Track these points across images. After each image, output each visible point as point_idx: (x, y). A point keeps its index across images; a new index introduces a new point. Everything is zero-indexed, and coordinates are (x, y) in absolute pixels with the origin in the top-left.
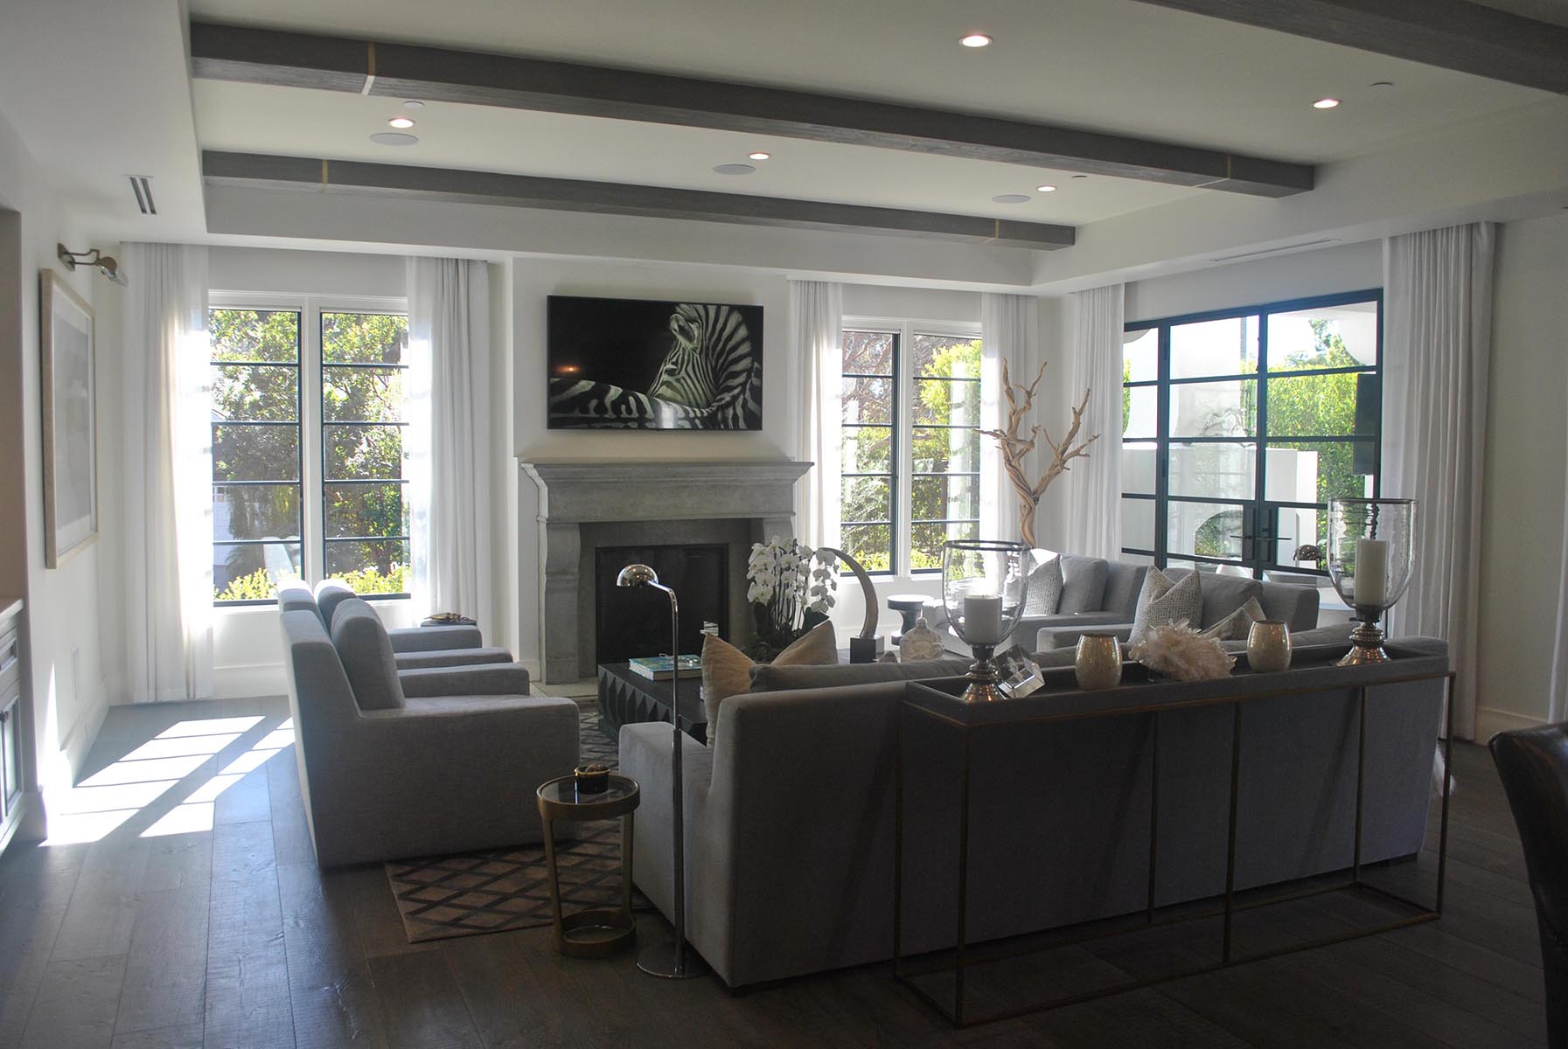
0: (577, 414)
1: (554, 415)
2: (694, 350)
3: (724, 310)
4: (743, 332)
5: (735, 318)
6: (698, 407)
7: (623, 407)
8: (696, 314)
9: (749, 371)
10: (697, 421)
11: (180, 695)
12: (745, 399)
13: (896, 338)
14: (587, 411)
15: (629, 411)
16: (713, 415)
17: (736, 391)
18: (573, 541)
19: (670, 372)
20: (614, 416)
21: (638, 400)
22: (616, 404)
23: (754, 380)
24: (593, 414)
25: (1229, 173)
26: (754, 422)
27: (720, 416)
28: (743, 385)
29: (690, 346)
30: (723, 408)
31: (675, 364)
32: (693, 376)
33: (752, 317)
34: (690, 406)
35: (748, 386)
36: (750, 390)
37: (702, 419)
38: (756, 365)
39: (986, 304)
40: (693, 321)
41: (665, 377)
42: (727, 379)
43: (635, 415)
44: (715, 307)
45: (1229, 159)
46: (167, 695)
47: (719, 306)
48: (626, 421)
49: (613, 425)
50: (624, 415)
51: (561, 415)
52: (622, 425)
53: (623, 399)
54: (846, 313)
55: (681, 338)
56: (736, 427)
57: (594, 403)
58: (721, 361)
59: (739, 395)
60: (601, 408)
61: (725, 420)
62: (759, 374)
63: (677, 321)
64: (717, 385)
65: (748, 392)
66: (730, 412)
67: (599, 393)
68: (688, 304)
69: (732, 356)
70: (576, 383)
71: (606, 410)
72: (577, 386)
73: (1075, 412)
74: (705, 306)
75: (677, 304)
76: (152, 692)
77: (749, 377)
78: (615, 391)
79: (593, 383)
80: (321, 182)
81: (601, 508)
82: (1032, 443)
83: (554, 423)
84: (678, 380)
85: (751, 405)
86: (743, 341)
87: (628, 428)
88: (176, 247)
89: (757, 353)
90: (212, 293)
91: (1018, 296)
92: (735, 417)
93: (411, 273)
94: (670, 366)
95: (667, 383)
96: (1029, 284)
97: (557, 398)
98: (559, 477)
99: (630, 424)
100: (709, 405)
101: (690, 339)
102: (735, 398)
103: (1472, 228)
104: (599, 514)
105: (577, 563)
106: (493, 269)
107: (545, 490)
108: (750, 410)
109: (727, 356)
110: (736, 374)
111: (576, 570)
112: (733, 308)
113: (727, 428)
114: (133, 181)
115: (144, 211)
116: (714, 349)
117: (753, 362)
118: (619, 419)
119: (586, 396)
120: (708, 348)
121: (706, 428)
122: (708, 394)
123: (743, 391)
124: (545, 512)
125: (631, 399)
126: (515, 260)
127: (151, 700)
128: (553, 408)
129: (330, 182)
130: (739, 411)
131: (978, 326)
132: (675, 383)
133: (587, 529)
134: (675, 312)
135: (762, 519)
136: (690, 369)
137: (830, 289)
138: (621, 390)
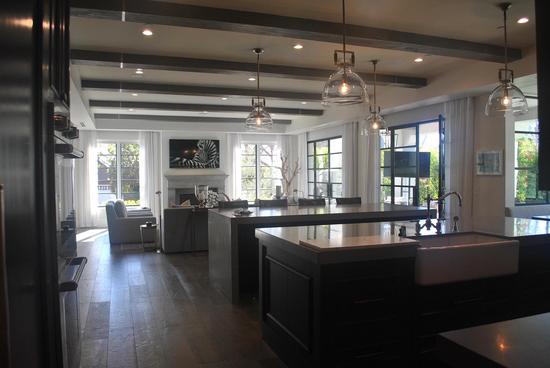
0: (176, 165)
1: (171, 165)
2: (203, 150)
3: (210, 141)
4: (214, 146)
5: (213, 143)
6: (204, 163)
7: (187, 163)
8: (203, 142)
9: (216, 155)
10: (204, 166)
11: (90, 226)
12: (215, 161)
13: (256, 145)
14: (178, 164)
15: (188, 164)
16: (208, 165)
17: (213, 159)
18: (174, 192)
19: (198, 155)
20: (185, 165)
21: (190, 162)
22: (185, 163)
23: (217, 157)
24: (180, 165)
25: (300, 113)
26: (218, 166)
27: (209, 165)
28: (215, 158)
29: (202, 149)
30: (210, 163)
31: (199, 153)
32: (203, 156)
33: (217, 142)
34: (202, 163)
35: (216, 158)
36: (217, 159)
37: (205, 166)
38: (218, 153)
39: (278, 137)
40: (203, 144)
41: (196, 156)
42: (211, 156)
43: (189, 165)
44: (208, 141)
45: (300, 110)
46: (88, 226)
47: (209, 140)
48: (187, 166)
49: (184, 167)
50: (187, 165)
51: (172, 165)
52: (186, 167)
53: (187, 161)
54: (242, 140)
55: (200, 148)
56: (213, 167)
57: (180, 162)
58: (209, 152)
59: (214, 160)
60: (182, 164)
61: (211, 166)
62: (219, 155)
63: (199, 144)
64: (209, 158)
65: (216, 159)
66: (212, 164)
67: (181, 160)
68: (201, 140)
69: (212, 151)
70: (176, 158)
71: (183, 164)
72: (176, 159)
73: (296, 163)
74: (205, 140)
75: (199, 140)
76: (85, 225)
77: (216, 156)
78: (185, 160)
79: (180, 158)
80: (118, 119)
81: (180, 186)
82: (287, 170)
83: (171, 167)
84: (199, 157)
85: (217, 162)
86: (215, 148)
87: (188, 168)
88: (90, 131)
89: (218, 151)
90: (97, 140)
91: (286, 135)
92: (213, 165)
93: (140, 135)
94: (197, 154)
95: (197, 158)
96: (284, 133)
97: (171, 162)
98: (170, 179)
99: (188, 167)
100: (207, 163)
101: (202, 148)
102: (213, 161)
103: (353, 123)
104: (179, 187)
105: (175, 197)
106: (158, 133)
107: (168, 181)
108: (217, 164)
109: (211, 151)
110: (213, 156)
111: (175, 199)
112: (212, 141)
113: (211, 167)
114: (81, 123)
115: (83, 126)
116: (208, 150)
117: (217, 153)
118: (186, 166)
119: (178, 161)
120: (206, 149)
121: (206, 168)
122: (206, 160)
123: (215, 159)
124: (168, 187)
125: (188, 161)
126: (162, 132)
127: (84, 227)
128: (170, 164)
129: (120, 119)
130: (214, 164)
131: (276, 142)
132: (199, 158)
133: (177, 190)
134: (198, 142)
135: (217, 188)
136: (202, 155)
137: (238, 135)
138: (186, 160)
